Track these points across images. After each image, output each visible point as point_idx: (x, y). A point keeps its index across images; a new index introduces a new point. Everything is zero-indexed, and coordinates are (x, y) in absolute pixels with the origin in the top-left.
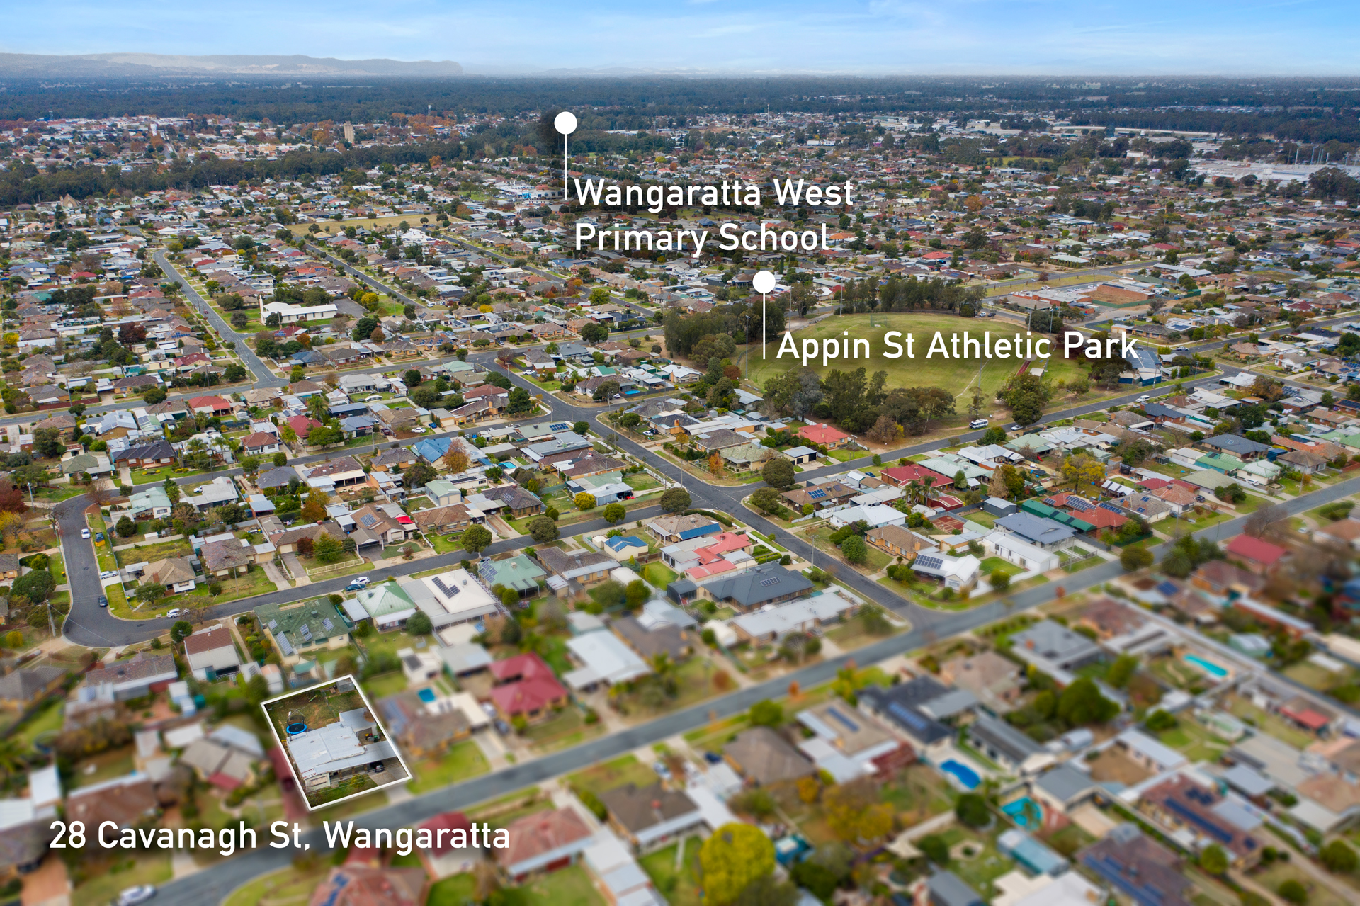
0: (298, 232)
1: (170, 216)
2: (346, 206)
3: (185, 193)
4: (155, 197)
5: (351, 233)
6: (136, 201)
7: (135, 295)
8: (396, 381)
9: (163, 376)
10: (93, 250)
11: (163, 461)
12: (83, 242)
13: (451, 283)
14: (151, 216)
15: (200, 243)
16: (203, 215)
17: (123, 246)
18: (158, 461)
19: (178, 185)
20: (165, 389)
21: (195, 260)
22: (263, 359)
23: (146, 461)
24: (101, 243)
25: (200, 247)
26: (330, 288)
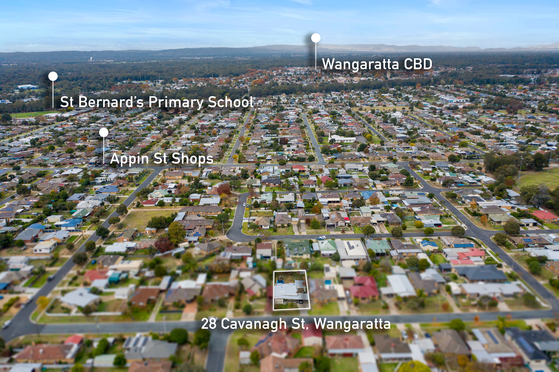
0: (354, 110)
1: (313, 102)
2: (376, 102)
3: (322, 94)
4: (311, 95)
5: (373, 112)
6: (305, 96)
7: (291, 128)
8: (366, 168)
9: (288, 156)
10: (284, 112)
11: (276, 185)
12: (282, 109)
13: (403, 133)
14: (307, 102)
15: (319, 112)
16: (324, 102)
17: (294, 111)
18: (275, 185)
19: (321, 91)
20: (287, 161)
21: (315, 118)
22: (323, 155)
23: (271, 184)
24: (288, 110)
25: (318, 113)
26: (356, 132)
